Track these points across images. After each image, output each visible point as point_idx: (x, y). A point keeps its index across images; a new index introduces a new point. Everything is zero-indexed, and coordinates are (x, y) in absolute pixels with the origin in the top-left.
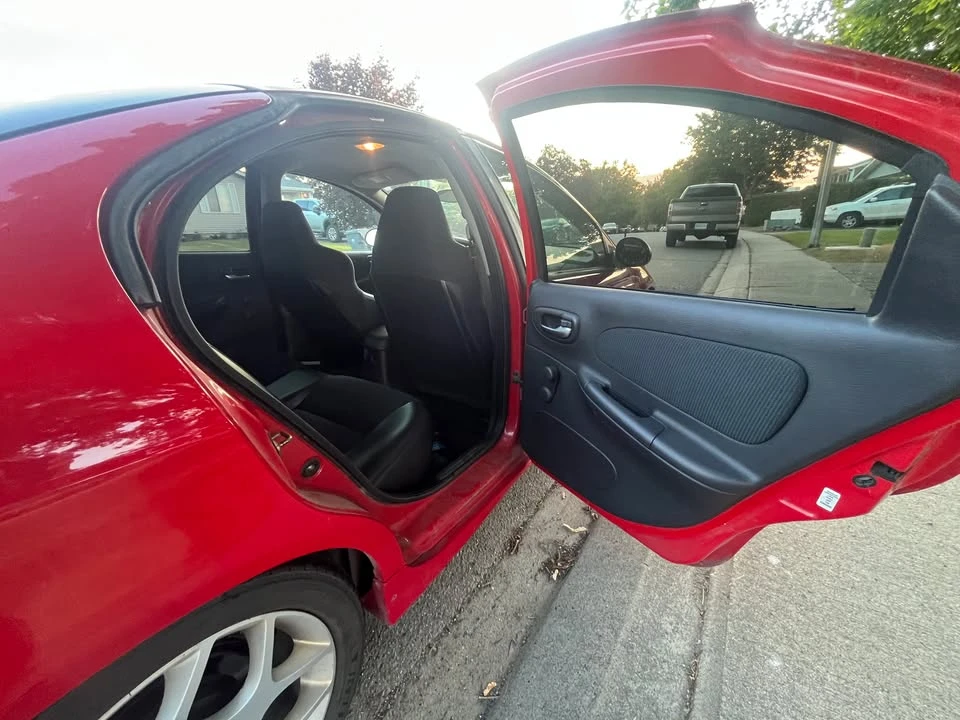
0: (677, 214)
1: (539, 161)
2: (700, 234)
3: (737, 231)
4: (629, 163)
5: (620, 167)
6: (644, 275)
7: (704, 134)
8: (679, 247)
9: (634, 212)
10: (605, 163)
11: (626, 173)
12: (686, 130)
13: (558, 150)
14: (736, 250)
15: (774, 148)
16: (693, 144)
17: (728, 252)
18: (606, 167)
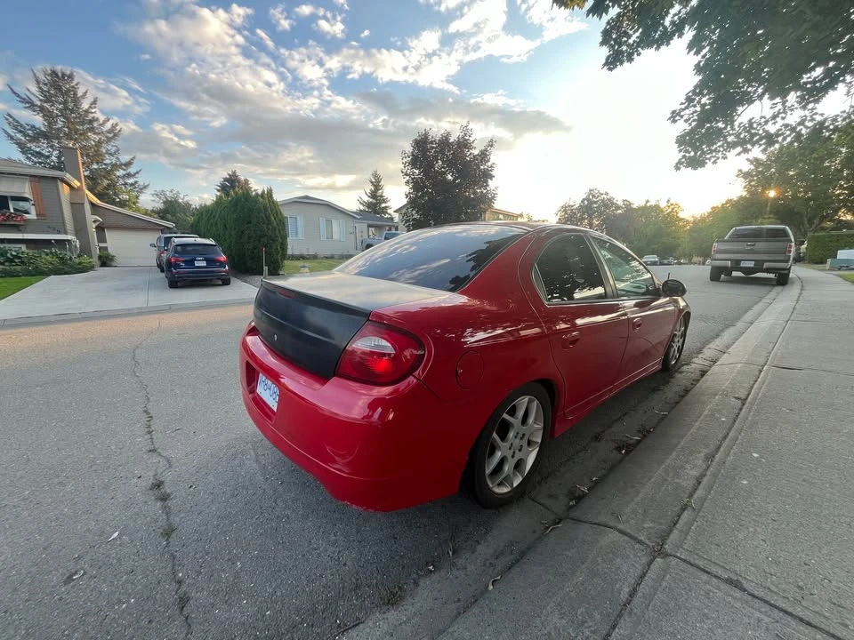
0: (723, 253)
1: (583, 202)
2: (747, 271)
3: (789, 269)
4: (671, 202)
5: (663, 205)
6: (682, 304)
7: (756, 176)
8: (723, 281)
9: (678, 245)
10: (648, 201)
11: (670, 210)
12: (736, 172)
13: (601, 192)
14: (787, 287)
15: (841, 187)
16: (744, 184)
17: (779, 289)
18: (648, 205)
